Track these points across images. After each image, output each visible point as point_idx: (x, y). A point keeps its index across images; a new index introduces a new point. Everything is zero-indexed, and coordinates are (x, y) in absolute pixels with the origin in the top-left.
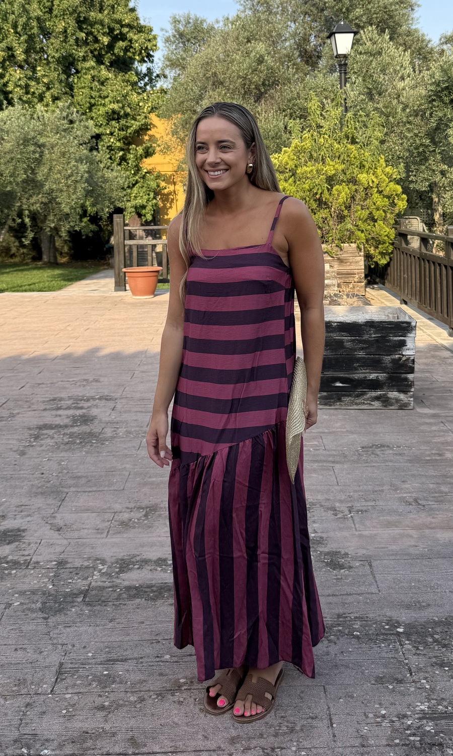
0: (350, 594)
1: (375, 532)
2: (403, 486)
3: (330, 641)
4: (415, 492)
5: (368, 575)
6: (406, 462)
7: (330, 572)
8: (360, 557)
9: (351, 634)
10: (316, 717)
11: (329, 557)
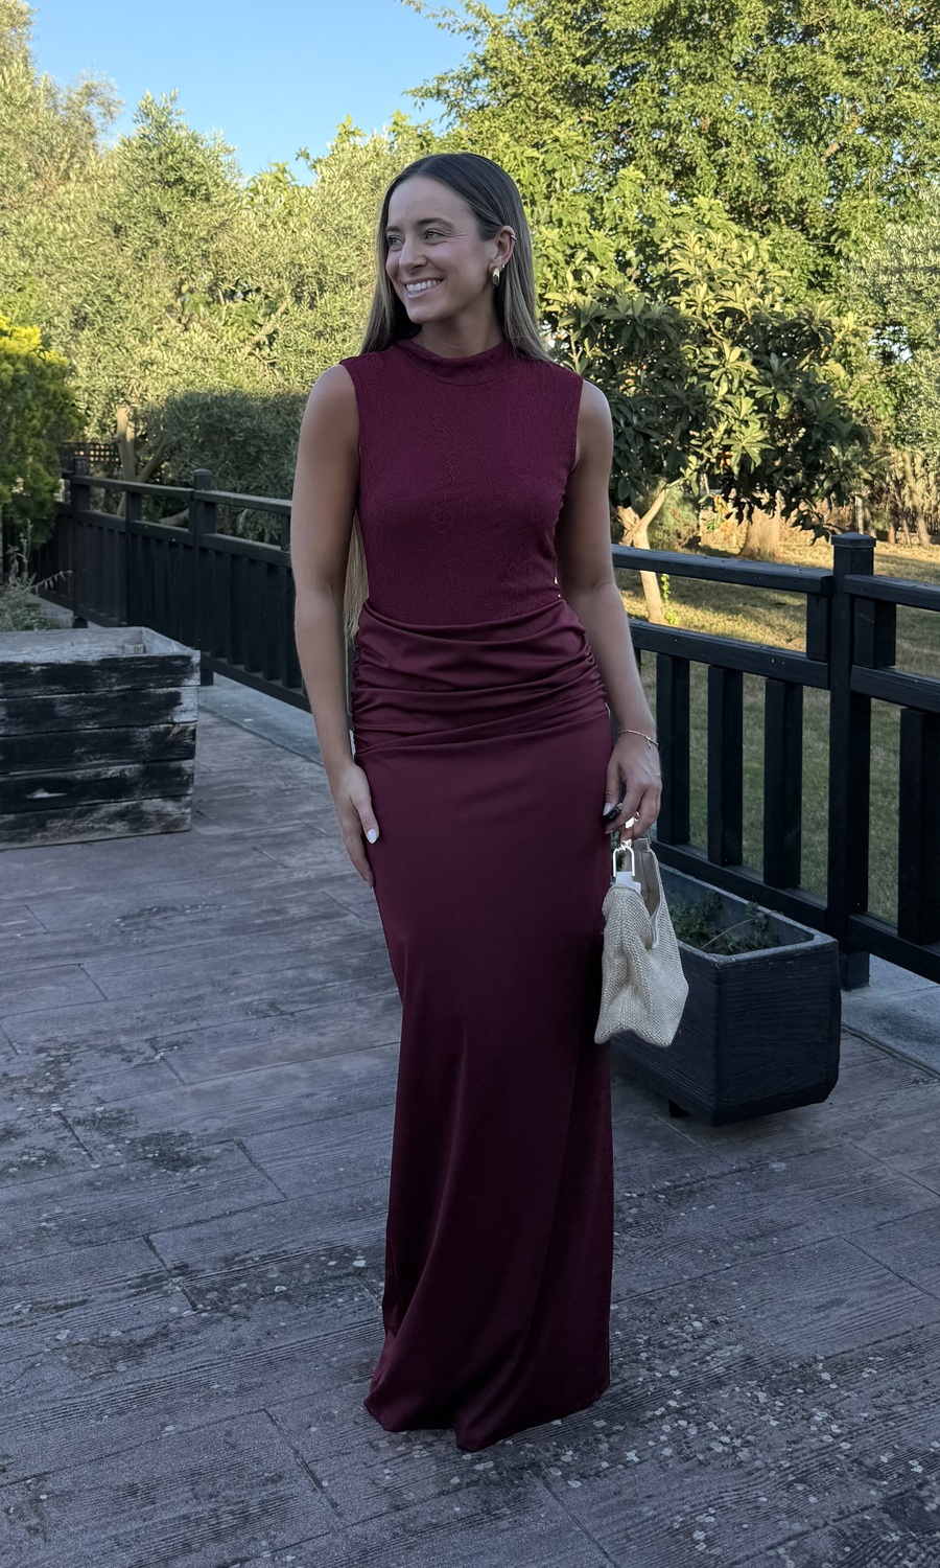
0: (232, 1214)
1: (222, 1081)
2: (237, 982)
3: (235, 1316)
4: (265, 990)
5: (246, 1168)
6: (222, 935)
7: (170, 1176)
8: (215, 1135)
9: (268, 1293)
10: (280, 1477)
11: (152, 1148)
